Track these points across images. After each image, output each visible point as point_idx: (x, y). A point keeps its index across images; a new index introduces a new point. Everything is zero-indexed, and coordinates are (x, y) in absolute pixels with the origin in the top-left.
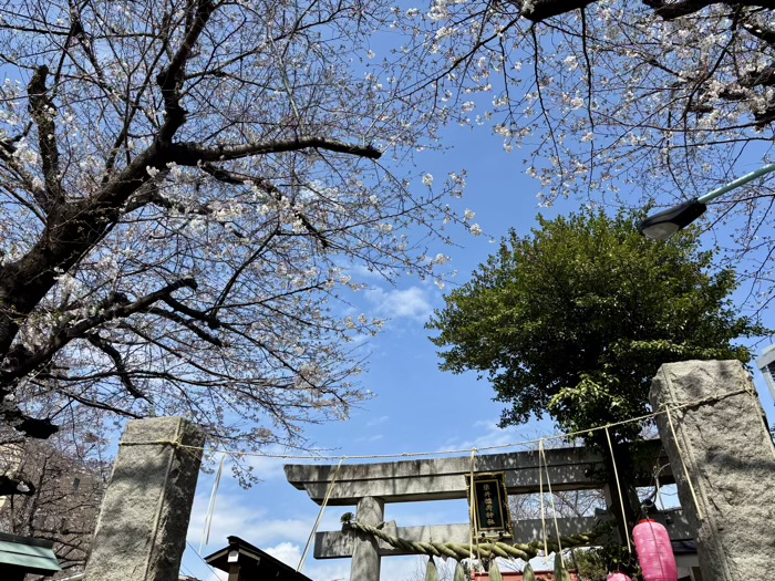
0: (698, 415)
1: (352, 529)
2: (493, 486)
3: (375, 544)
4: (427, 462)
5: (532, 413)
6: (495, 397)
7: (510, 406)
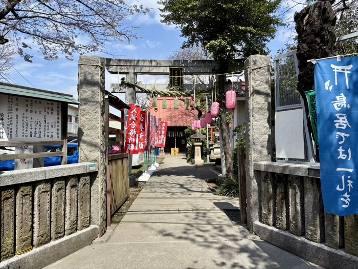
0: (255, 71)
1: (125, 84)
2: (179, 72)
3: (134, 89)
4: (155, 61)
5: (195, 43)
6: (181, 35)
7: (186, 39)
